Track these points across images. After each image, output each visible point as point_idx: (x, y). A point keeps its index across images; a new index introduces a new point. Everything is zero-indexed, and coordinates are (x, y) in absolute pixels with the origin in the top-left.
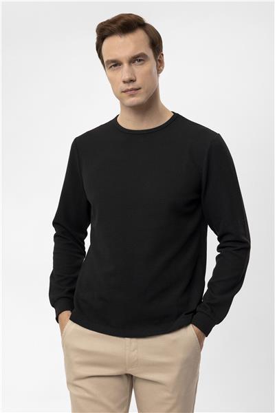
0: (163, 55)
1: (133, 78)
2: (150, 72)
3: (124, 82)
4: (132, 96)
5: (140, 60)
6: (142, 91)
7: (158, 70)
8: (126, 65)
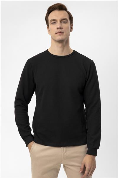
3: (58, 28)
6: (64, 34)
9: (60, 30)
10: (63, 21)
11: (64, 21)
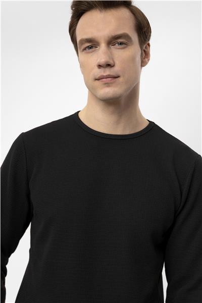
0: (149, 45)
1: (111, 62)
2: (133, 59)
3: (100, 66)
4: (108, 85)
5: (121, 44)
6: (121, 79)
7: (142, 62)
8: (103, 46)
9: (107, 72)
10: (116, 41)
11: (120, 40)
